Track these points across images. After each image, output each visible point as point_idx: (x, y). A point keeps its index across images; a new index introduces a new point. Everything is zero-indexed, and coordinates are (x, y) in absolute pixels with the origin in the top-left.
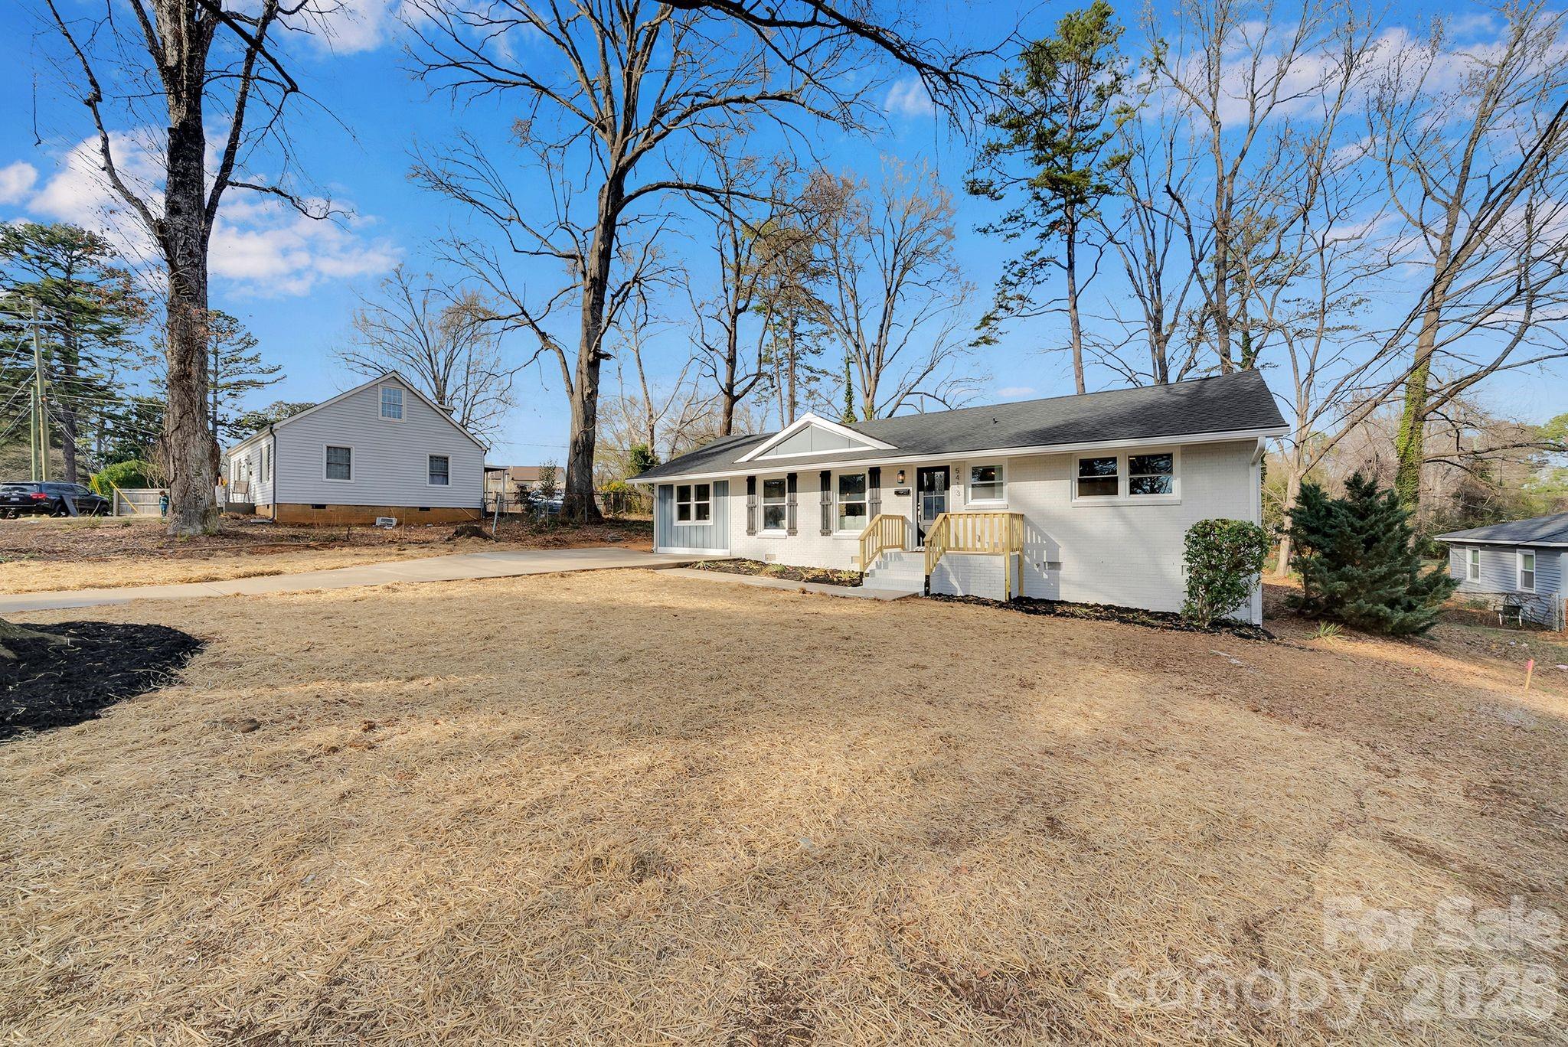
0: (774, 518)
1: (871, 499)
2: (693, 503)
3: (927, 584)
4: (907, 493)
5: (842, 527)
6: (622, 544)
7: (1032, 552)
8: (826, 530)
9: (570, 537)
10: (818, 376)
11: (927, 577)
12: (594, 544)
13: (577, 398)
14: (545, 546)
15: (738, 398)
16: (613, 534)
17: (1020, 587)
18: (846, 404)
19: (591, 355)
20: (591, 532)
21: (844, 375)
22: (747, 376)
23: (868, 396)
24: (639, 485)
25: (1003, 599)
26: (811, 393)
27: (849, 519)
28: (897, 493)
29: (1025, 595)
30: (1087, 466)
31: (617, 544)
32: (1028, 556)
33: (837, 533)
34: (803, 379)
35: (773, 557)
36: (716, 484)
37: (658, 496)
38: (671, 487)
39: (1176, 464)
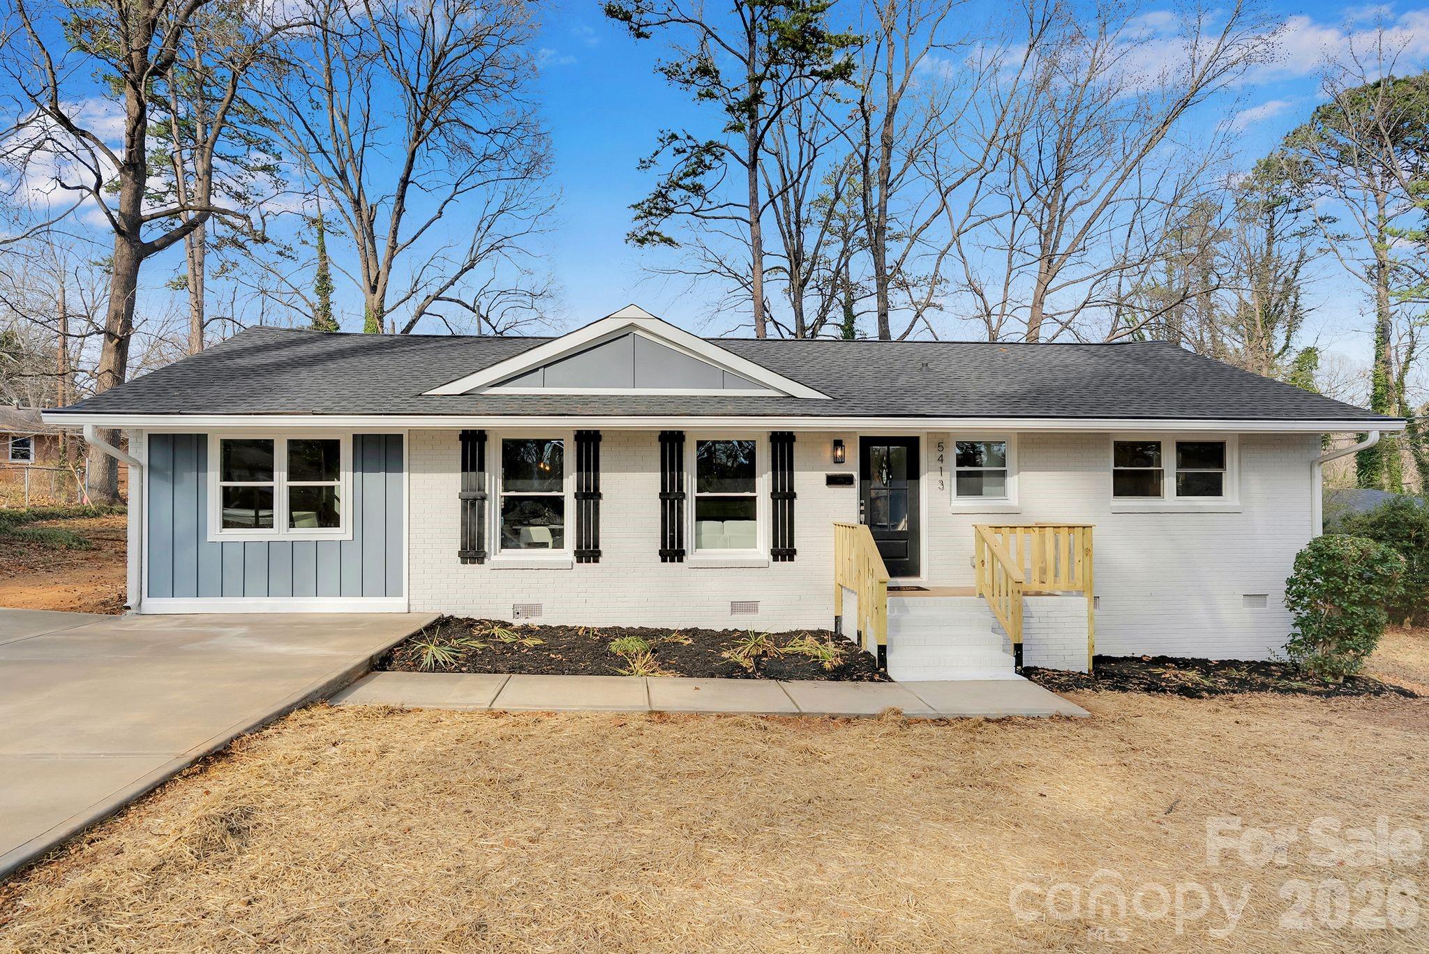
1: (775, 489)
2: (281, 486)
4: (846, 480)
5: (706, 543)
8: (672, 551)
28: (831, 481)
33: (694, 555)
35: (534, 609)
36: (363, 442)
37: (145, 461)
38: (198, 441)
39: (1231, 457)
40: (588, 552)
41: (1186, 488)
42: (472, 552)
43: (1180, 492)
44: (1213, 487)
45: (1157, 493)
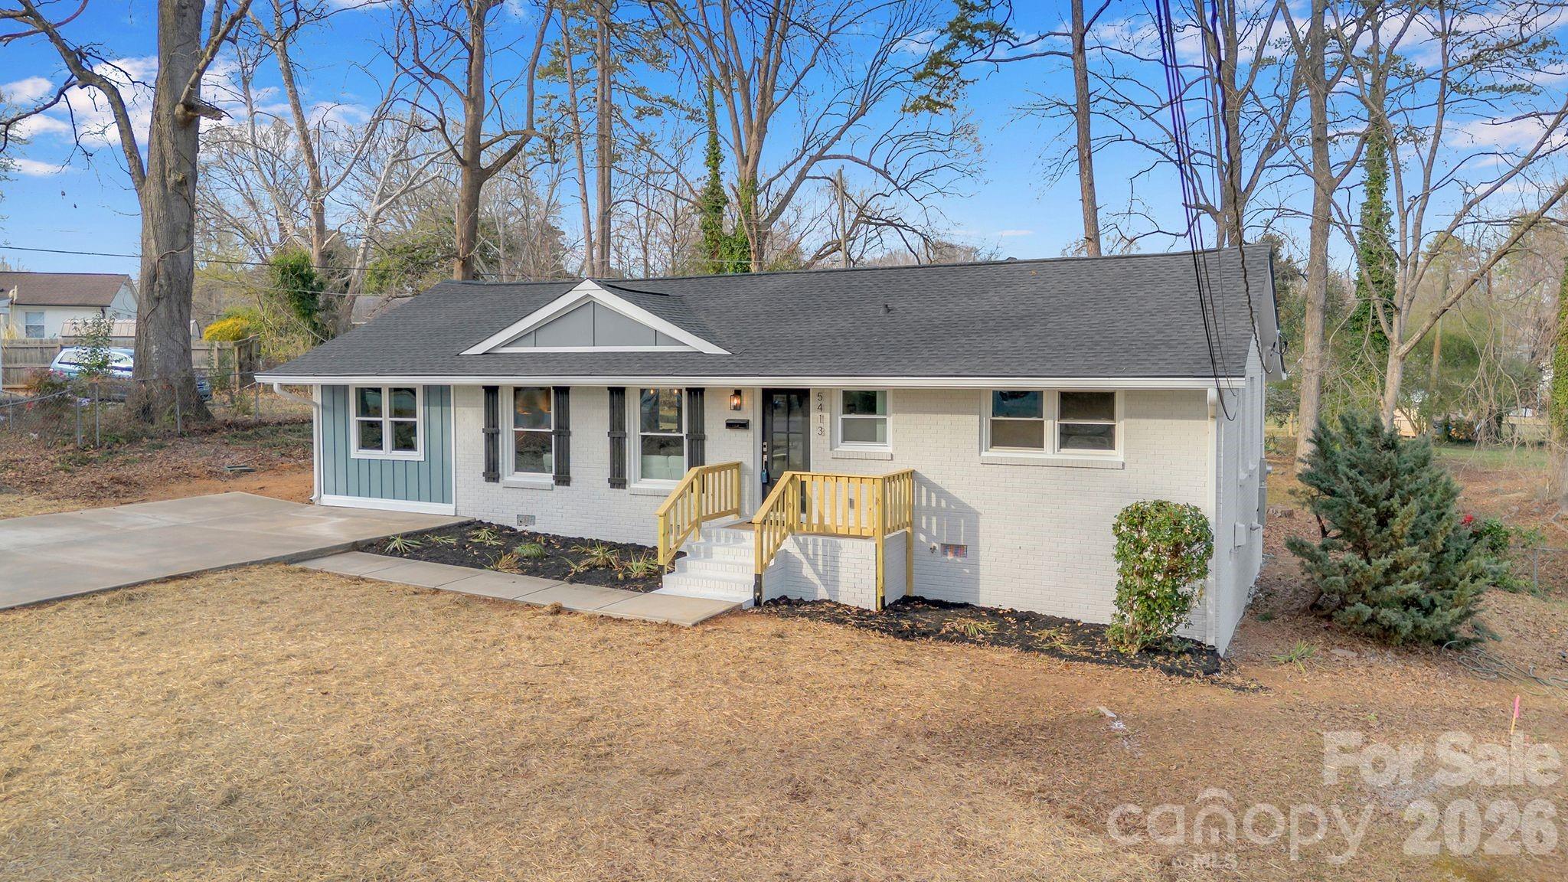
0: (530, 452)
1: (690, 432)
2: (386, 421)
3: (758, 587)
4: (744, 425)
5: (645, 473)
6: (252, 481)
7: (929, 524)
8: (618, 480)
9: (145, 469)
10: (658, 105)
11: (758, 577)
12: (196, 484)
13: (153, 189)
14: (95, 495)
15: (488, 173)
16: (236, 457)
17: (909, 579)
18: (707, 172)
19: (179, 109)
20: (193, 455)
21: (704, 110)
22: (506, 135)
23: (745, 161)
24: (284, 387)
25: (871, 604)
26: (644, 142)
27: (657, 460)
28: (730, 425)
29: (915, 593)
30: (1005, 400)
31: (245, 481)
32: (923, 532)
33: (637, 484)
34: (628, 114)
35: (531, 519)
36: (428, 389)
37: (319, 402)
38: (345, 388)
39: (1119, 407)
40: (563, 478)
41: (1068, 436)
42: (492, 473)
43: (1063, 444)
44: (1104, 438)
45: (1040, 444)
